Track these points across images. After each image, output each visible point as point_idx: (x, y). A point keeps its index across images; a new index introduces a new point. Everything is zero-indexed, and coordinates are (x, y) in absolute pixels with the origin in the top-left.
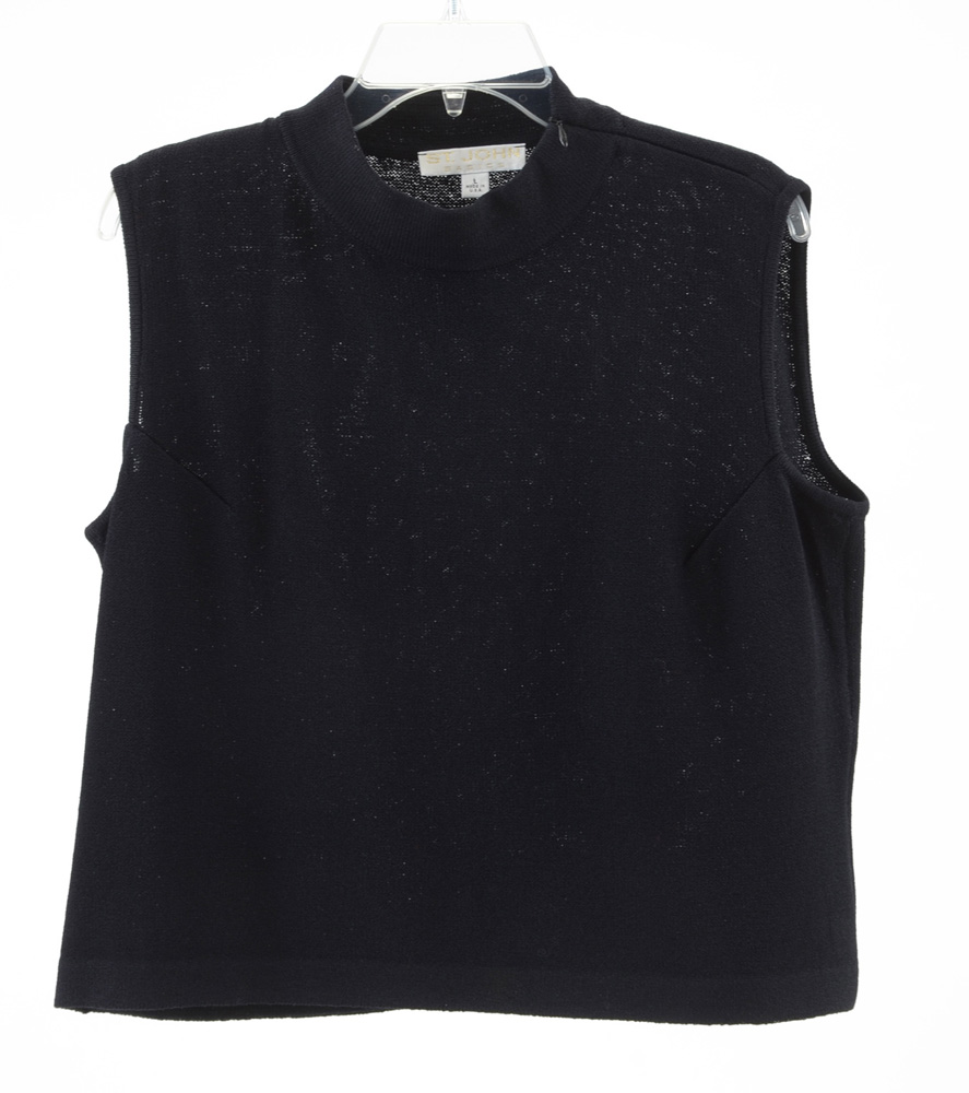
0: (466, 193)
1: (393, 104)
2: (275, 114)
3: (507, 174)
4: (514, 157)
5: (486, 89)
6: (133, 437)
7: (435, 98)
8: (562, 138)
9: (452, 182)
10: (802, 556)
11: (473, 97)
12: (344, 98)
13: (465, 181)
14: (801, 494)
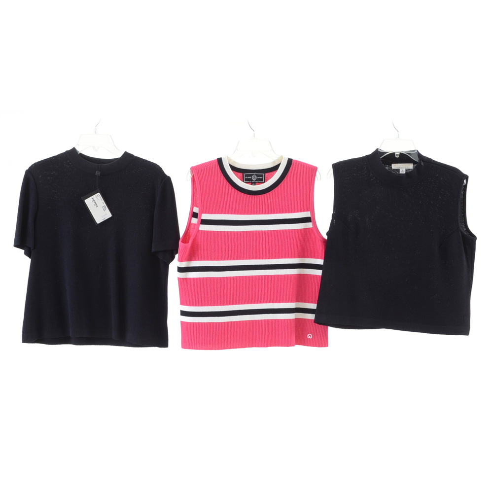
0: (401, 172)
1: (385, 155)
2: (364, 155)
3: (409, 169)
4: (410, 166)
5: (404, 153)
6: (334, 216)
7: (393, 154)
8: (422, 164)
9: (398, 170)
10: (463, 248)
11: (401, 154)
12: (377, 153)
13: (401, 170)
14: (463, 234)
